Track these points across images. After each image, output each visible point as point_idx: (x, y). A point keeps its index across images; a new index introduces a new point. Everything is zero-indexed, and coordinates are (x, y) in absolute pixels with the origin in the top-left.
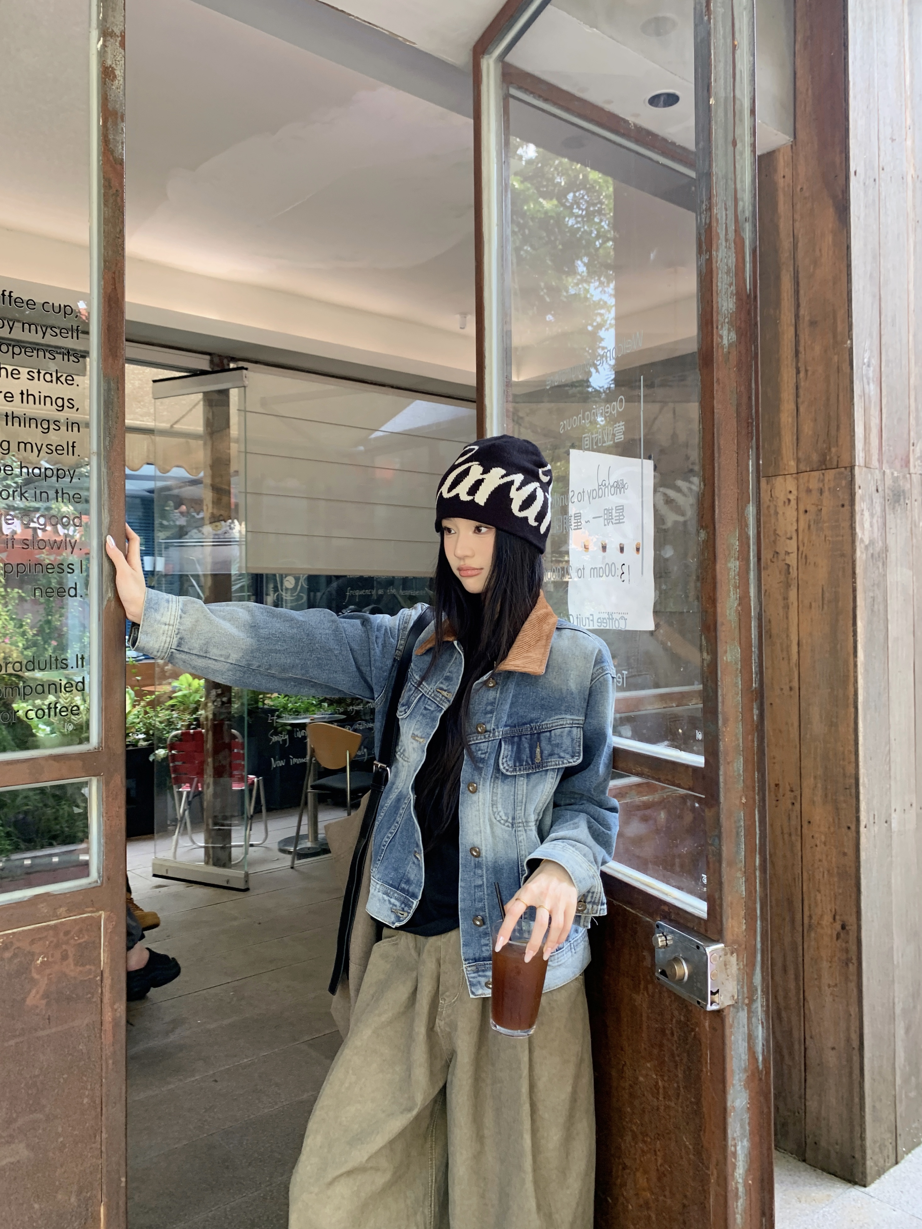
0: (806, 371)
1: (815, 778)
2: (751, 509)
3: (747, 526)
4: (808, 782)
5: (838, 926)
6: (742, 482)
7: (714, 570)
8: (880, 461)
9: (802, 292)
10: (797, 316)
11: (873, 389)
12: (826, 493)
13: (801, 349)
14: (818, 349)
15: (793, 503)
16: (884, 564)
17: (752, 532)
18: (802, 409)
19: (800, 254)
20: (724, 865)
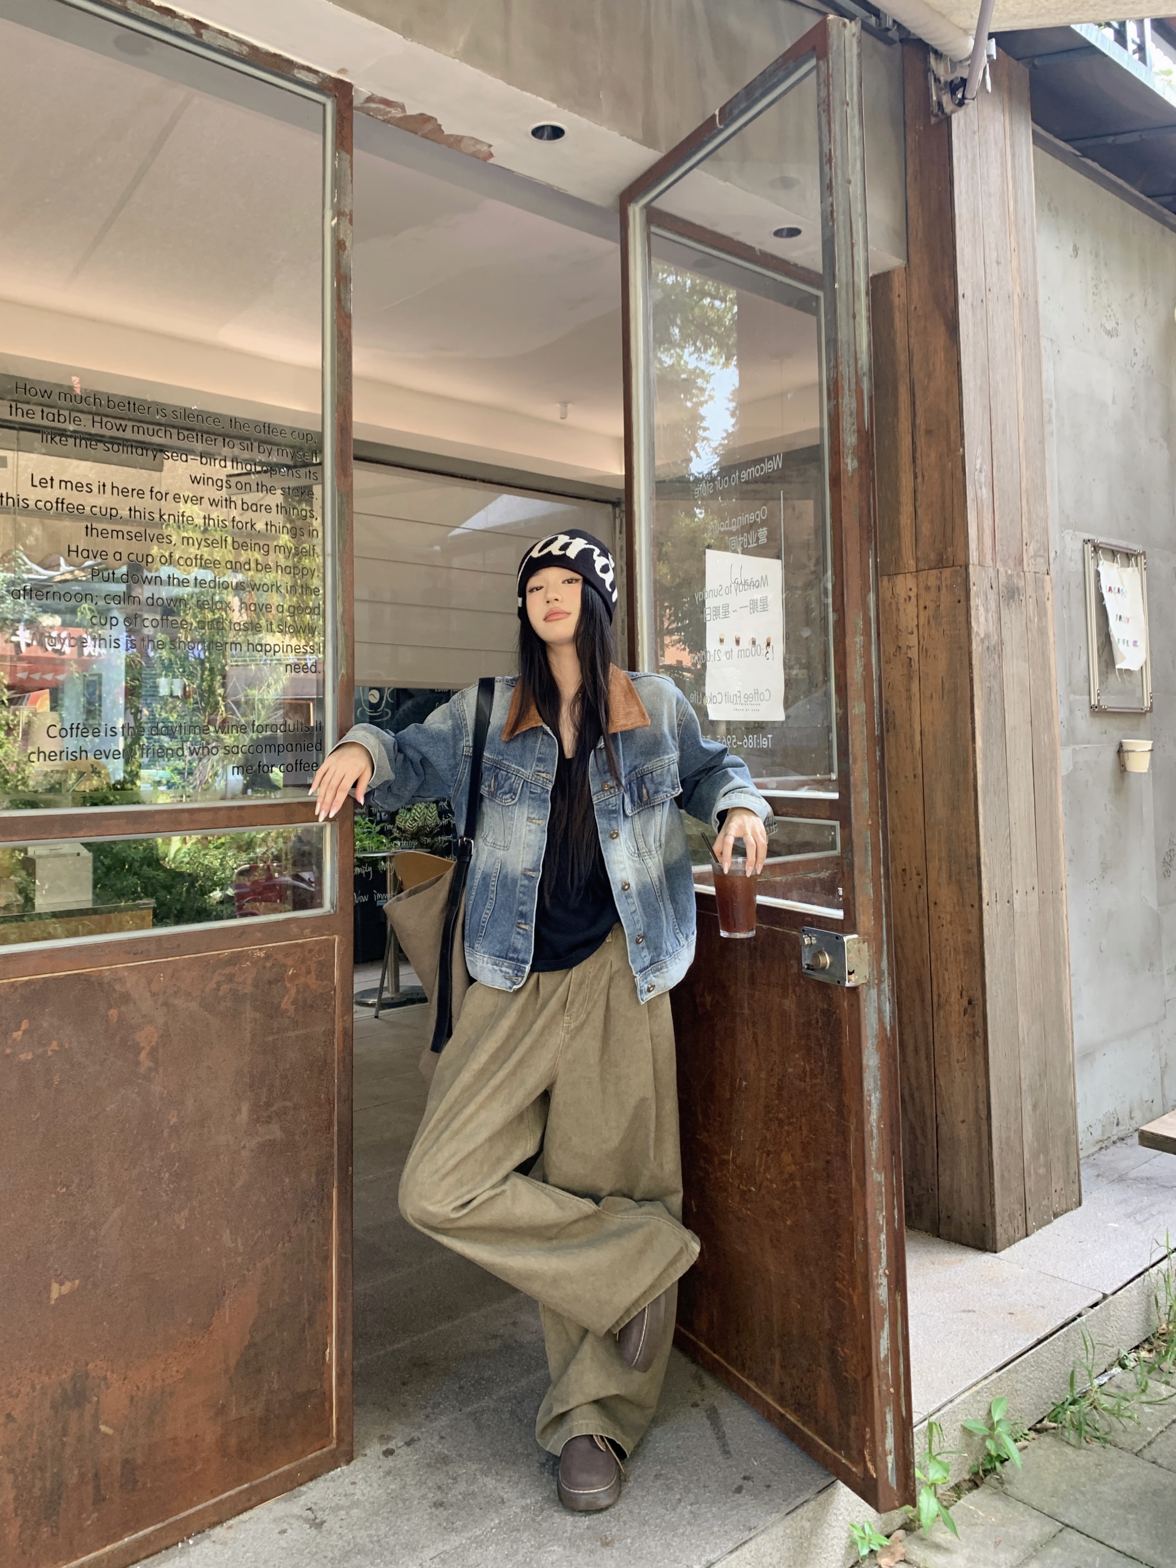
0: (923, 476)
1: (940, 860)
2: (872, 597)
3: (869, 609)
4: (934, 865)
5: (965, 1002)
6: (864, 576)
7: (844, 644)
8: (994, 560)
9: (917, 403)
10: (914, 425)
11: (985, 492)
12: (944, 590)
13: (918, 455)
14: (933, 455)
15: (914, 599)
16: (1000, 656)
17: (872, 614)
18: (919, 512)
19: (916, 367)
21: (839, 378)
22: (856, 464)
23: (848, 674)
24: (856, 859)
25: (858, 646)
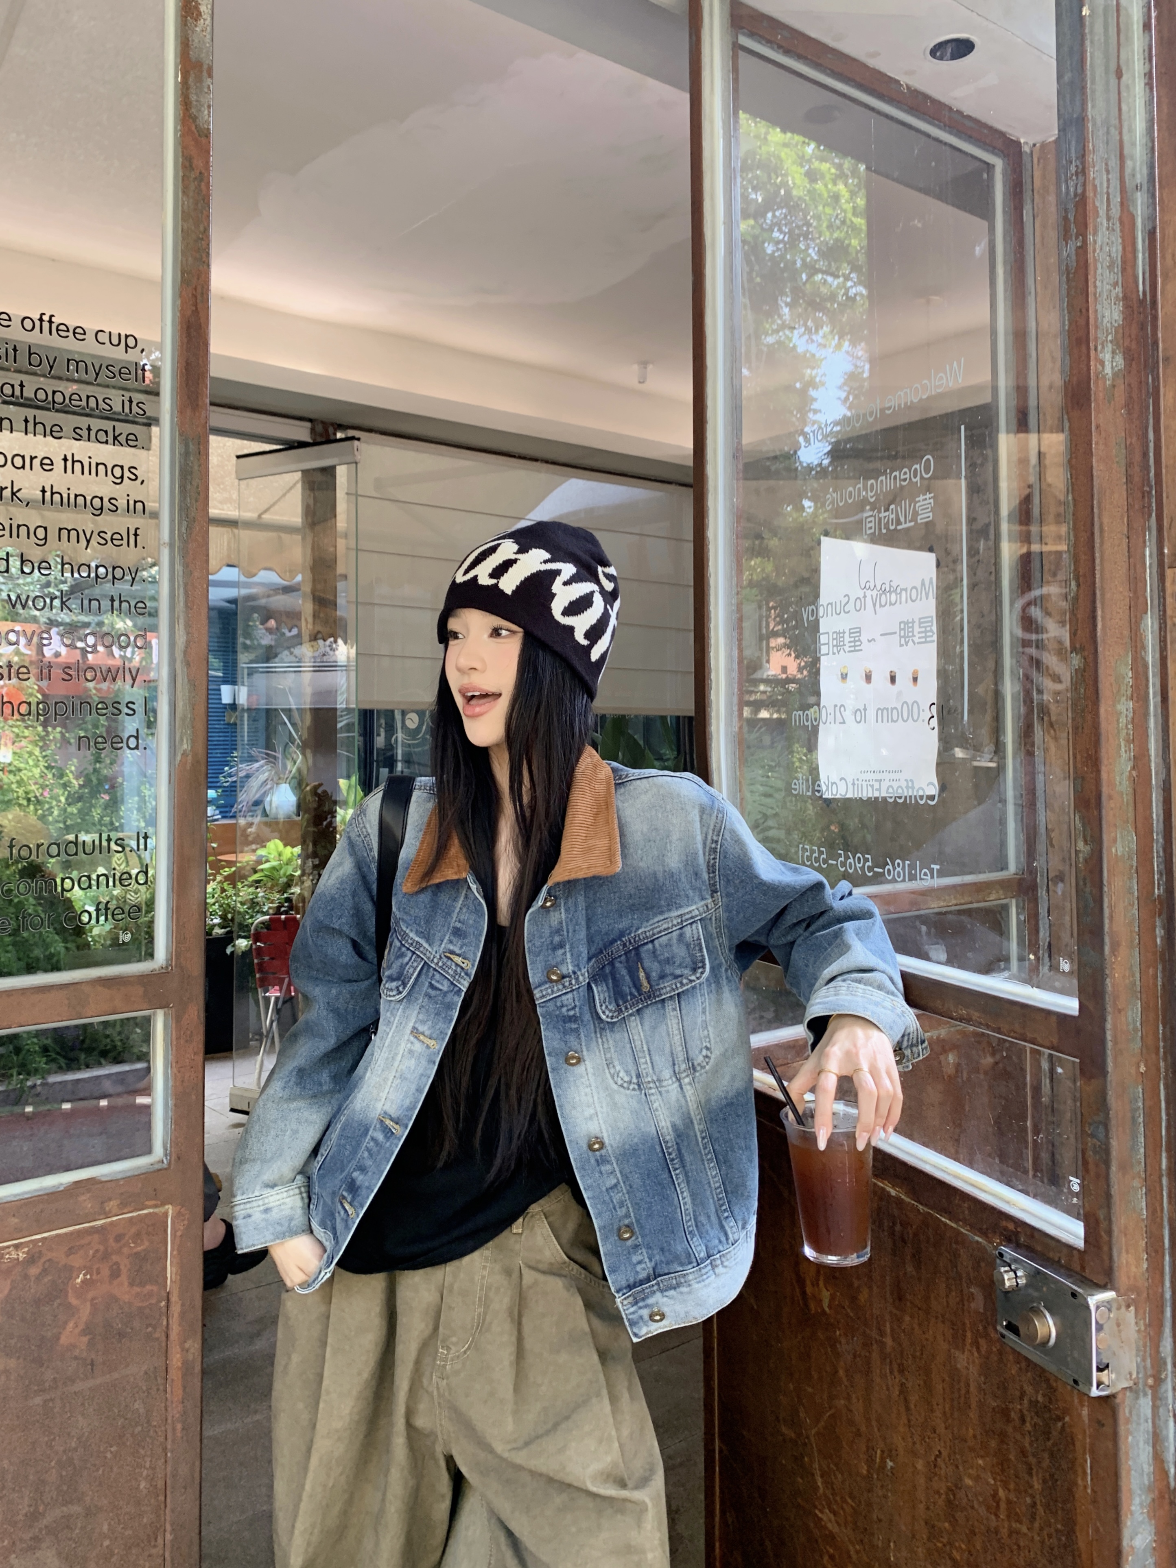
2: (1150, 624)
3: (1144, 648)
6: (1135, 582)
7: (1096, 715)
17: (1151, 657)
20: (1114, 1168)
21: (1090, 194)
22: (1120, 361)
23: (1104, 775)
24: (1114, 1143)
25: (1123, 720)
